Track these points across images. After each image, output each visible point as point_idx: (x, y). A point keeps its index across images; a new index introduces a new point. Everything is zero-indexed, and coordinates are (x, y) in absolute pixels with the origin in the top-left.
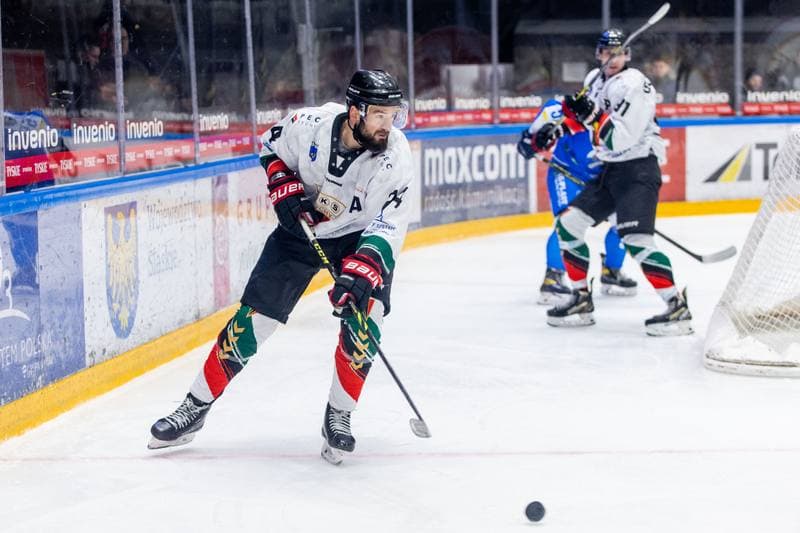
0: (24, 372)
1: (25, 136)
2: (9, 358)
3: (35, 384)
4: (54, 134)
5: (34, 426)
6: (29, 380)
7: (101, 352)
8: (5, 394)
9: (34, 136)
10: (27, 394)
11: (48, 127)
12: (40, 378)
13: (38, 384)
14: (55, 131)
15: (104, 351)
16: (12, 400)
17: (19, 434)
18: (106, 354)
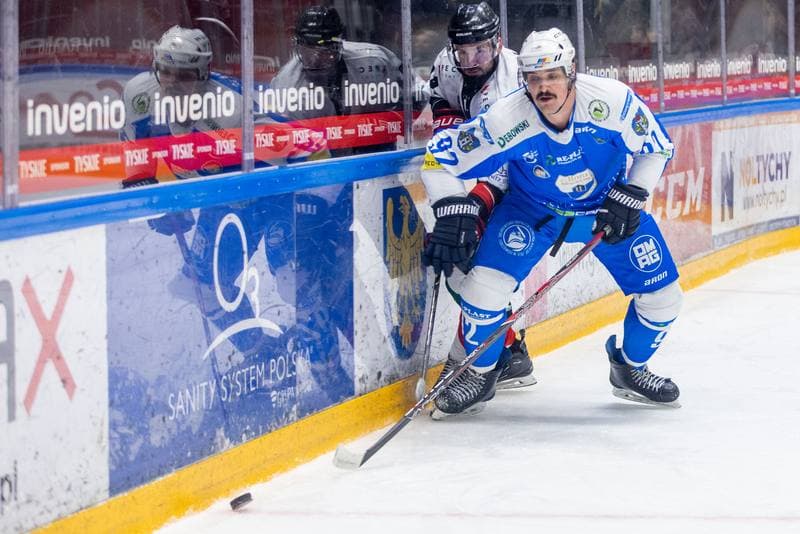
0: (274, 400)
1: (281, 95)
2: (254, 383)
3: (287, 415)
4: (319, 93)
5: (285, 470)
6: (280, 411)
7: (376, 375)
8: (248, 428)
9: (292, 95)
10: (277, 429)
11: (312, 85)
12: (294, 408)
13: (291, 416)
14: (320, 89)
15: (380, 374)
16: (257, 434)
17: (265, 480)
18: (382, 379)
